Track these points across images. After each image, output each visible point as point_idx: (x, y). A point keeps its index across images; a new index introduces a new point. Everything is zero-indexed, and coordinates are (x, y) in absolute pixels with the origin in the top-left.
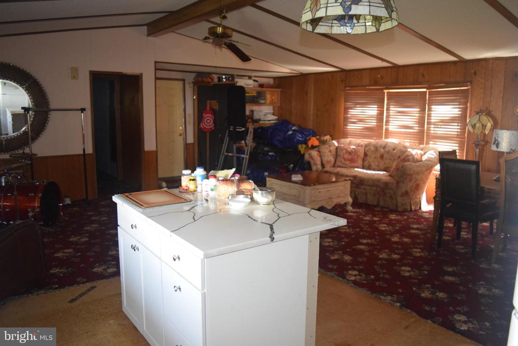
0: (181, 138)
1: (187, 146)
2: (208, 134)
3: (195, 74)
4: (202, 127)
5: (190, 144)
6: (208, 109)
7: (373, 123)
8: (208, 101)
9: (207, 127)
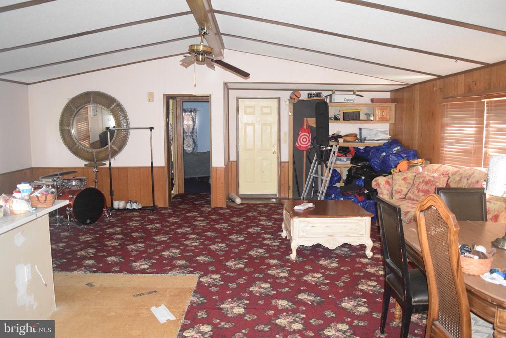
0: (276, 156)
1: (280, 164)
2: (305, 153)
3: (292, 91)
4: (298, 146)
5: (285, 162)
6: (305, 127)
7: (470, 146)
8: (305, 119)
9: (302, 146)
